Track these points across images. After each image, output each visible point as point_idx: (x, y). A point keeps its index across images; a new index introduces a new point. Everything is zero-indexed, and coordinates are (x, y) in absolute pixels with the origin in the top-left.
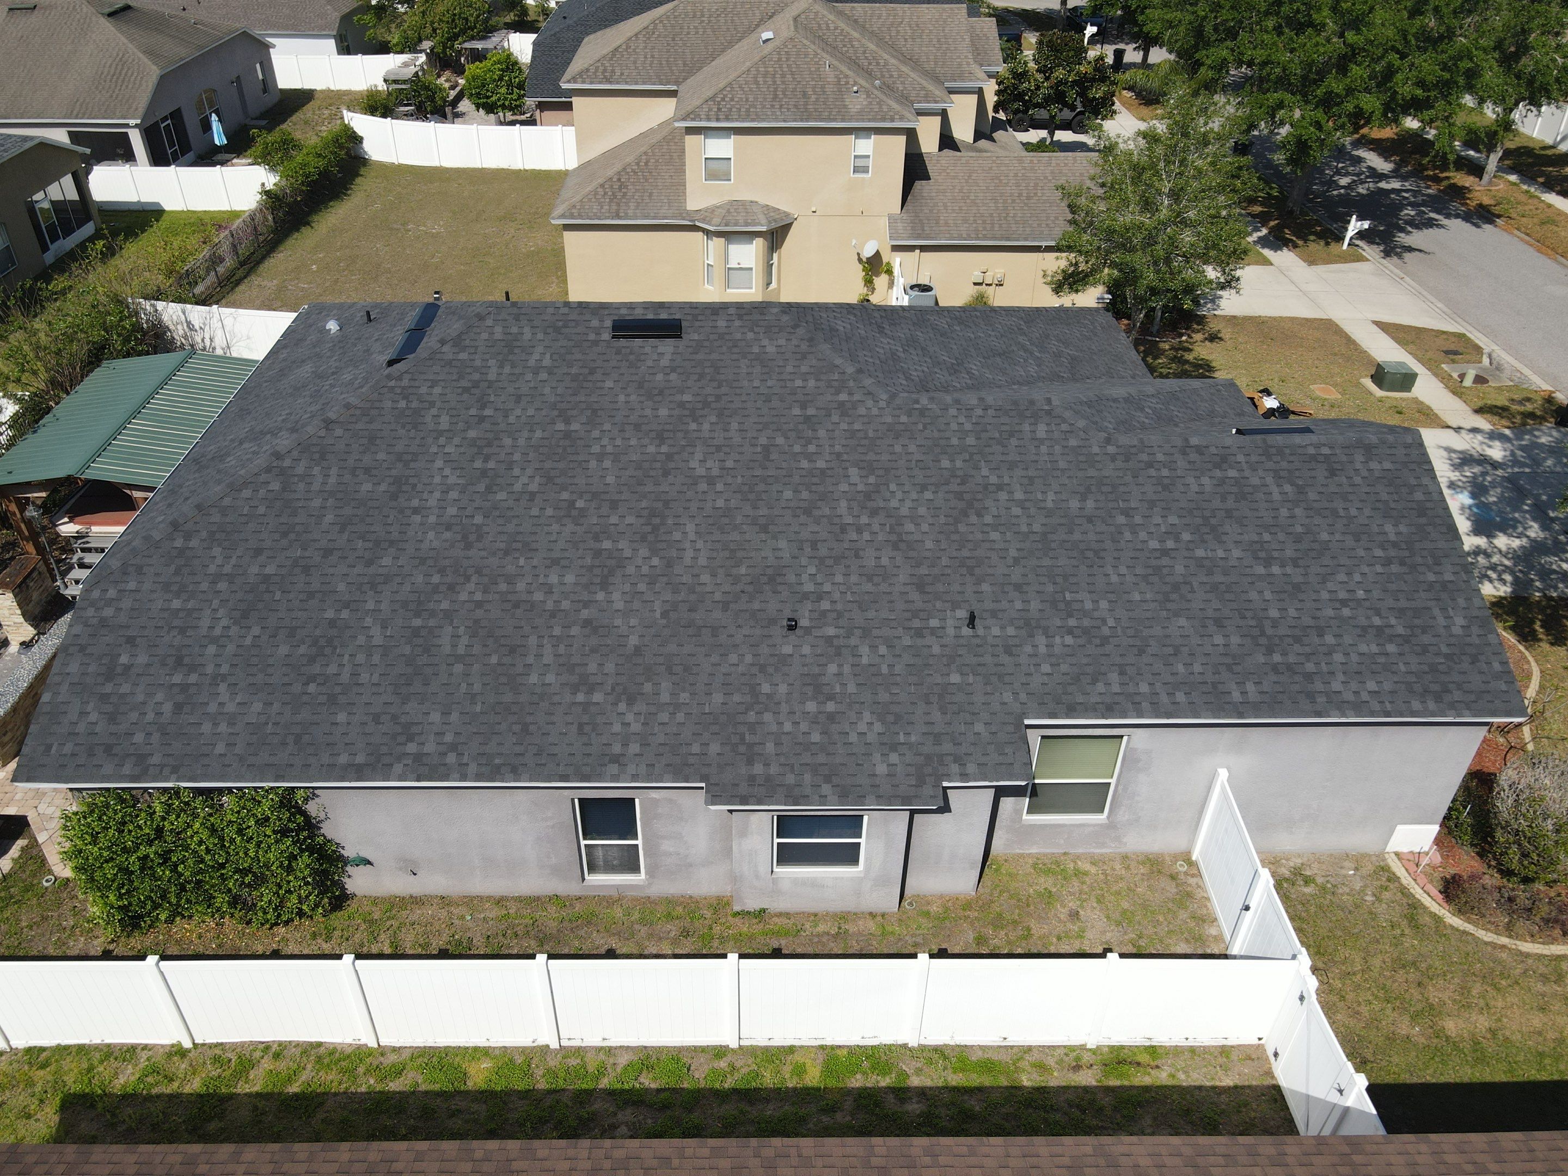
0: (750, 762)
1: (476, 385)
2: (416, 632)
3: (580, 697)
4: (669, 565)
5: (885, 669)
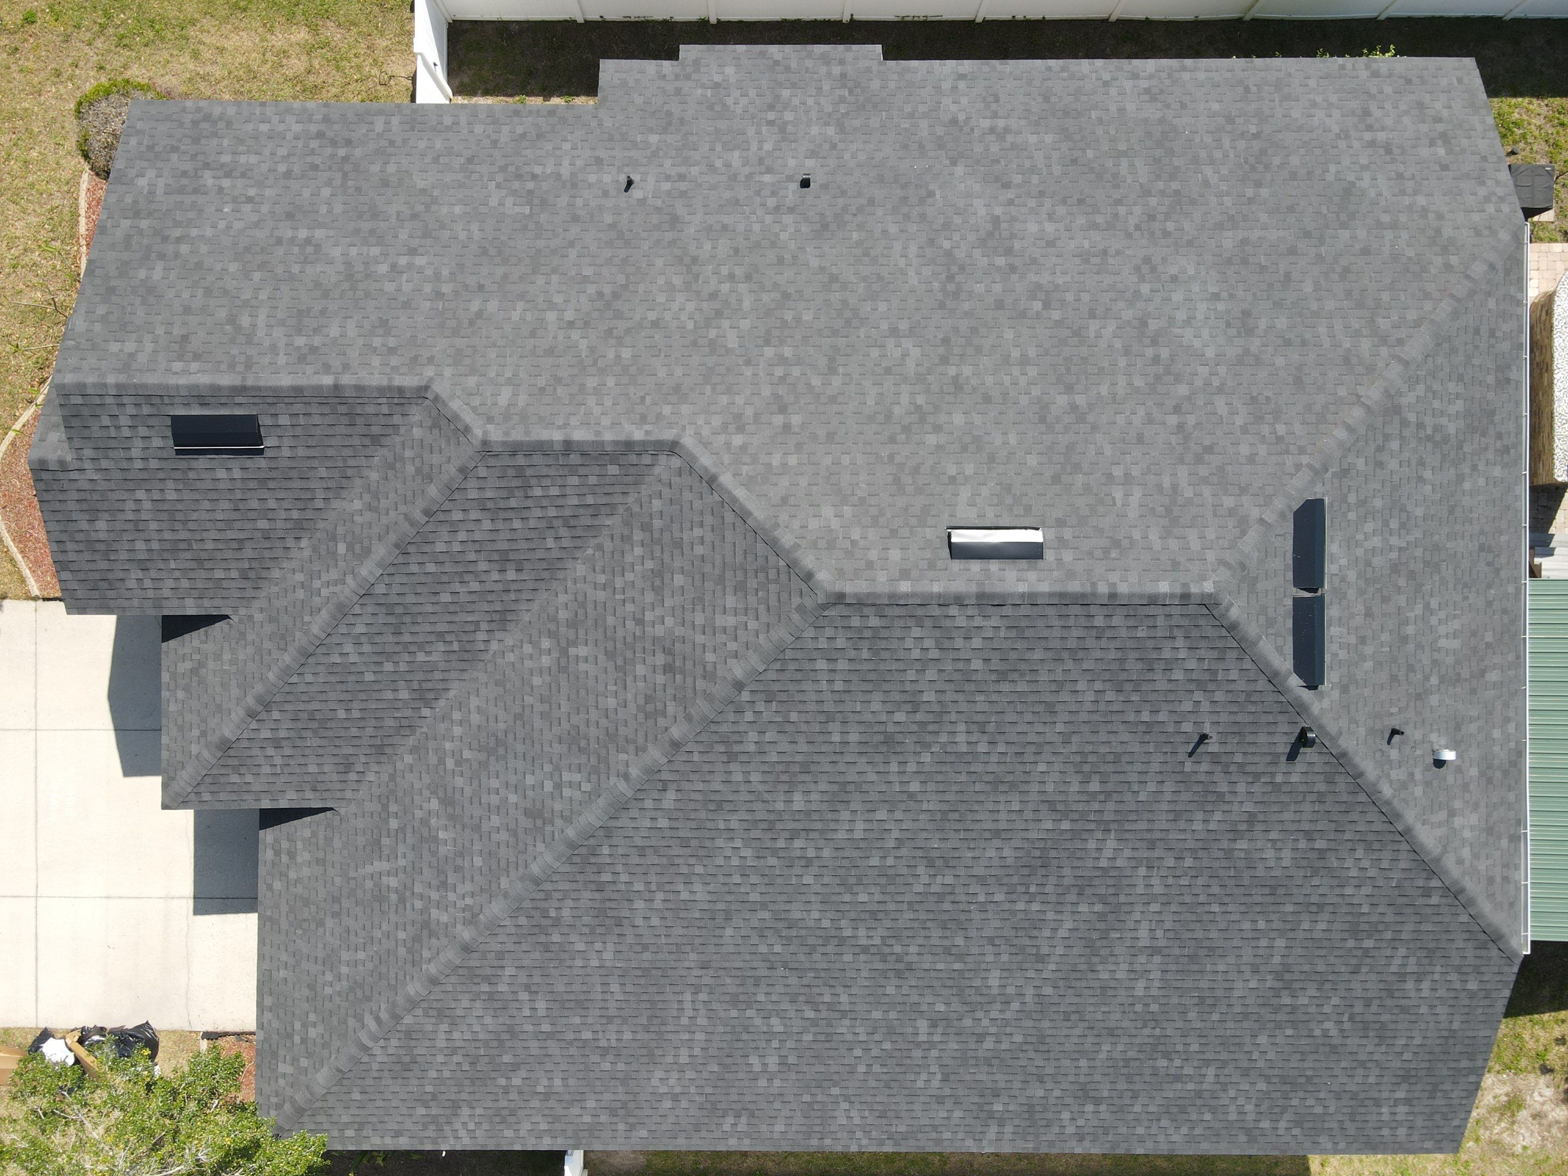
0: (843, 75)
1: (1199, 460)
2: (1172, 177)
3: (1001, 123)
4: (931, 242)
5: (719, 147)
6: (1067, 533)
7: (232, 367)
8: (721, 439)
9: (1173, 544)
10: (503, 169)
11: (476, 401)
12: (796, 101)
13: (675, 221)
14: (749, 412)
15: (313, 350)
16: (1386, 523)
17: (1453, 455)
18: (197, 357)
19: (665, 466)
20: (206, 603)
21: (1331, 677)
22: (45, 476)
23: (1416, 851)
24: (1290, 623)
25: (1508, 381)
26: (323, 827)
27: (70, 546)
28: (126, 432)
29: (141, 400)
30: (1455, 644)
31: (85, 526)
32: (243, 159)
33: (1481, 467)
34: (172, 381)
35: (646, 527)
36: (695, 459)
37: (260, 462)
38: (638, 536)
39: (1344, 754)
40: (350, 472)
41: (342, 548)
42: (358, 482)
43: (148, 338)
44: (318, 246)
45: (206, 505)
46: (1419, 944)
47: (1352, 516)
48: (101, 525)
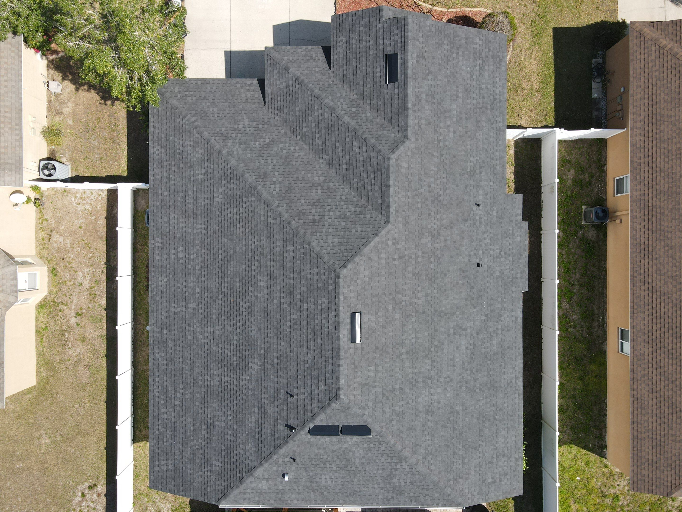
0: (517, 278)
1: (384, 395)
2: (481, 390)
3: (500, 332)
4: (458, 308)
5: (491, 235)
6: (359, 351)
7: (414, 73)
8: (390, 238)
9: (356, 386)
10: (483, 162)
11: (403, 155)
12: (508, 262)
13: (466, 221)
14: (399, 247)
15: (420, 100)
16: (363, 457)
17: (386, 481)
18: (417, 62)
19: (381, 219)
20: (335, 63)
21: (313, 438)
22: (378, 11)
23: (255, 467)
24: (330, 424)
25: (411, 501)
26: (259, 101)
27: (354, 18)
28: (392, 38)
29: (403, 43)
30: (323, 482)
31: (361, 23)
32: (486, 73)
33: (382, 491)
34: (409, 54)
35: (361, 213)
36: (383, 229)
37: (383, 82)
38: (358, 210)
39: (287, 442)
40: (379, 112)
41: (354, 109)
42: (376, 115)
43: (424, 45)
44: (456, 100)
45: (368, 64)
46: (223, 470)
47: (366, 445)
48: (361, 29)
